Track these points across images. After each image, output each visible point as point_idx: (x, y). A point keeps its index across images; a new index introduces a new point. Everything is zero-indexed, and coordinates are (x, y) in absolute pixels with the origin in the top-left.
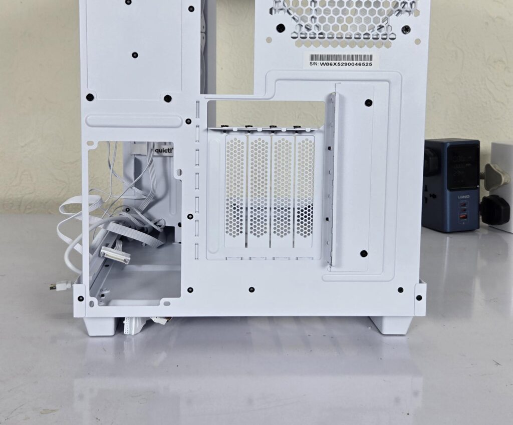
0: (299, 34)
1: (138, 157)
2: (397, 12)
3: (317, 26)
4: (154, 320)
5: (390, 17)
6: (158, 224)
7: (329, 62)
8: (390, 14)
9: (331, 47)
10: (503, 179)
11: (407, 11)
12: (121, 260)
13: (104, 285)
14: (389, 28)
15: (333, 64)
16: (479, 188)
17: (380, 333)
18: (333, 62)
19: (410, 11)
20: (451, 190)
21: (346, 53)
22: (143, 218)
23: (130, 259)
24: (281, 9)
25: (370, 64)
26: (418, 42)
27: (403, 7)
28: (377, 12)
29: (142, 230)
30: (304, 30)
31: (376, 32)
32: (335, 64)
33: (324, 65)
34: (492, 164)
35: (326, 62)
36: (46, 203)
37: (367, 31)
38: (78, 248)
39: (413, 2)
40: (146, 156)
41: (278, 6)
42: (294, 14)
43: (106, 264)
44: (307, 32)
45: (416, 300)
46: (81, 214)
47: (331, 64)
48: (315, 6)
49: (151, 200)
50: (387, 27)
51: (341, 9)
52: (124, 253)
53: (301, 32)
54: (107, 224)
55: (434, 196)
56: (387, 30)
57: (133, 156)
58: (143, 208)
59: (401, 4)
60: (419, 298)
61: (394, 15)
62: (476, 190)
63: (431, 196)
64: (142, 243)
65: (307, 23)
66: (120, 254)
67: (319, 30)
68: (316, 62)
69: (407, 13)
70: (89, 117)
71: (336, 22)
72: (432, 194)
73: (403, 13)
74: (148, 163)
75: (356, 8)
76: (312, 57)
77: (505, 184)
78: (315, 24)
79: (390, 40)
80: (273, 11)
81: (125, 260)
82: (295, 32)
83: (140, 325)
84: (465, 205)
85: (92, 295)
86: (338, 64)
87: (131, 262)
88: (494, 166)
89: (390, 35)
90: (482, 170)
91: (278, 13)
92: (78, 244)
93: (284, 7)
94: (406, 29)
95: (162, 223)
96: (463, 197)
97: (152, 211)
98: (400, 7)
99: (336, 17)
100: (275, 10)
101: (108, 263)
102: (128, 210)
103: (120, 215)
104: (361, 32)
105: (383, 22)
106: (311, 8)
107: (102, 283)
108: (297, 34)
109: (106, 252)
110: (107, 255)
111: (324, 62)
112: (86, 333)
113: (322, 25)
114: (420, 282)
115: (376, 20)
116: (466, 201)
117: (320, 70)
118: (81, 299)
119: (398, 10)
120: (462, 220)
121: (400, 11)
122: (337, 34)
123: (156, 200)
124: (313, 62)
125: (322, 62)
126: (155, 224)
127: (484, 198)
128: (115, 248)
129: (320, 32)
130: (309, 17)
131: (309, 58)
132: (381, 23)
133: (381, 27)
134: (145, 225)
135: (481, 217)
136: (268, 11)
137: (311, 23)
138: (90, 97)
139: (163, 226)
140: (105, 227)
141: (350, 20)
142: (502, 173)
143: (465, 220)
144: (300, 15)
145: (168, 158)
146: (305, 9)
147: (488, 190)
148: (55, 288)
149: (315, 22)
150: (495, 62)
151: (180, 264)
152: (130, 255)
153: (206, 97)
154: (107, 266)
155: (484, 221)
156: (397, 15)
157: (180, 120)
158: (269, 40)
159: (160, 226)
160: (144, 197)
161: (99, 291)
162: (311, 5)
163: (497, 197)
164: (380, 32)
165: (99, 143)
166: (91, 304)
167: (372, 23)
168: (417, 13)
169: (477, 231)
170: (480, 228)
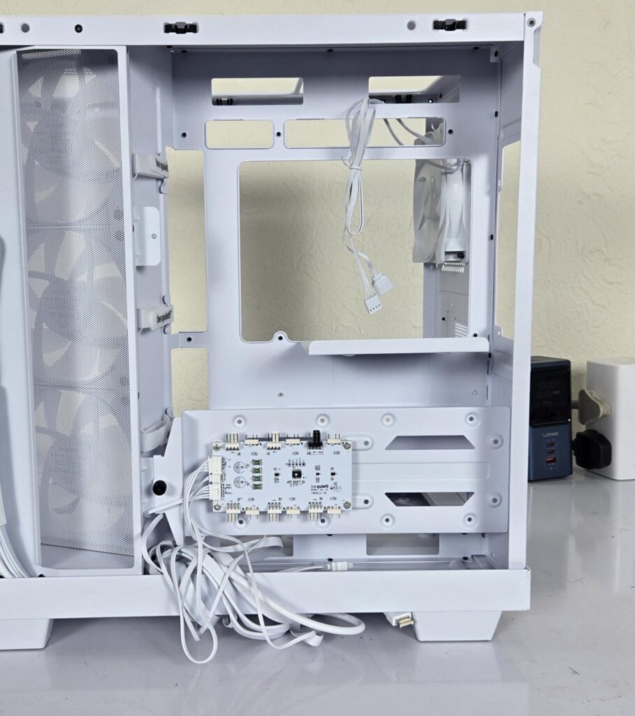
10: (601, 409)
16: (571, 422)
20: (533, 427)
34: (588, 389)
62: (567, 426)
77: (605, 416)
84: (552, 445)
88: (591, 393)
90: (575, 397)
96: (550, 434)
116: (553, 440)
120: (549, 464)
127: (579, 435)
135: (574, 457)
142: (600, 402)
143: (554, 464)
147: (583, 424)
150: (591, 252)
155: (578, 463)
163: (594, 432)
169: (570, 478)
170: (573, 472)
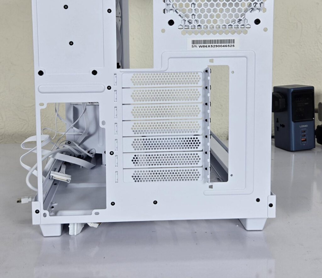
0: (184, 26)
1: (75, 106)
2: (251, 10)
3: (196, 21)
4: (89, 225)
5: (246, 13)
6: (90, 152)
7: (205, 45)
8: (246, 11)
9: (206, 34)
11: (258, 9)
12: (65, 180)
13: (53, 199)
14: (246, 20)
15: (208, 46)
16: (314, 120)
17: (245, 229)
18: (207, 45)
19: (260, 9)
20: (294, 122)
21: (216, 39)
22: (80, 148)
23: (70, 179)
24: (171, 10)
25: (233, 45)
26: (265, 30)
27: (255, 7)
28: (237, 10)
29: (79, 157)
30: (187, 23)
31: (237, 23)
32: (209, 46)
33: (202, 47)
35: (203, 45)
36: (13, 135)
37: (230, 23)
38: (35, 173)
39: (262, 3)
40: (81, 105)
41: (169, 8)
42: (180, 13)
43: (54, 183)
44: (189, 25)
45: (269, 206)
46: (36, 149)
47: (206, 47)
48: (194, 7)
49: (86, 135)
50: (244, 20)
51: (212, 9)
52: (67, 175)
53: (185, 25)
54: (54, 154)
55: (283, 126)
56: (244, 22)
57: (72, 106)
58: (80, 142)
59: (254, 4)
60: (271, 205)
61: (249, 12)
62: (312, 122)
63: (281, 125)
64: (80, 166)
65: (189, 19)
66: (64, 176)
67: (197, 24)
68: (196, 45)
69: (258, 10)
70: (40, 87)
71: (209, 18)
72: (282, 124)
73: (255, 11)
74: (83, 111)
75: (223, 8)
76: (193, 42)
78: (195, 19)
79: (246, 29)
80: (166, 11)
81: (67, 180)
82: (181, 25)
83: (80, 228)
84: (305, 132)
85: (45, 209)
86: (211, 46)
87: (72, 181)
89: (247, 25)
90: (316, 106)
91: (169, 12)
92: (35, 170)
93: (173, 8)
94: (257, 22)
95: (93, 151)
96: (303, 126)
97: (86, 143)
98: (253, 6)
99: (209, 14)
100: (167, 10)
101: (56, 182)
102: (69, 143)
103: (64, 147)
104: (226, 24)
105: (241, 17)
106: (192, 8)
107: (52, 197)
108: (182, 26)
109: (54, 175)
110: (54, 177)
111: (202, 45)
112: (42, 234)
113: (199, 20)
114: (272, 194)
115: (237, 16)
116: (305, 129)
117: (198, 50)
118: (37, 212)
119: (252, 8)
120: (303, 142)
121: (253, 9)
122: (210, 26)
123: (89, 135)
124: (194, 45)
125: (200, 45)
126: (89, 152)
127: (318, 127)
128: (60, 172)
129: (198, 25)
130: (190, 14)
131: (191, 42)
132: (240, 18)
133: (240, 20)
134: (81, 153)
135: (316, 139)
136: (163, 11)
137: (192, 19)
138: (41, 73)
139: (94, 153)
140: (53, 157)
141: (218, 16)
143: (305, 142)
144: (184, 13)
145: (97, 106)
146: (187, 9)
147: (321, 121)
148: (21, 202)
149: (195, 18)
151: (105, 182)
152: (71, 176)
153: (121, 71)
154: (55, 184)
155: (318, 142)
156: (250, 12)
157: (103, 87)
158: (163, 31)
159: (92, 153)
160: (81, 133)
161: (50, 204)
162: (192, 7)
164: (240, 24)
165: (48, 104)
166: (45, 215)
167: (234, 18)
168: (265, 10)
169: (314, 150)
170: (316, 147)
